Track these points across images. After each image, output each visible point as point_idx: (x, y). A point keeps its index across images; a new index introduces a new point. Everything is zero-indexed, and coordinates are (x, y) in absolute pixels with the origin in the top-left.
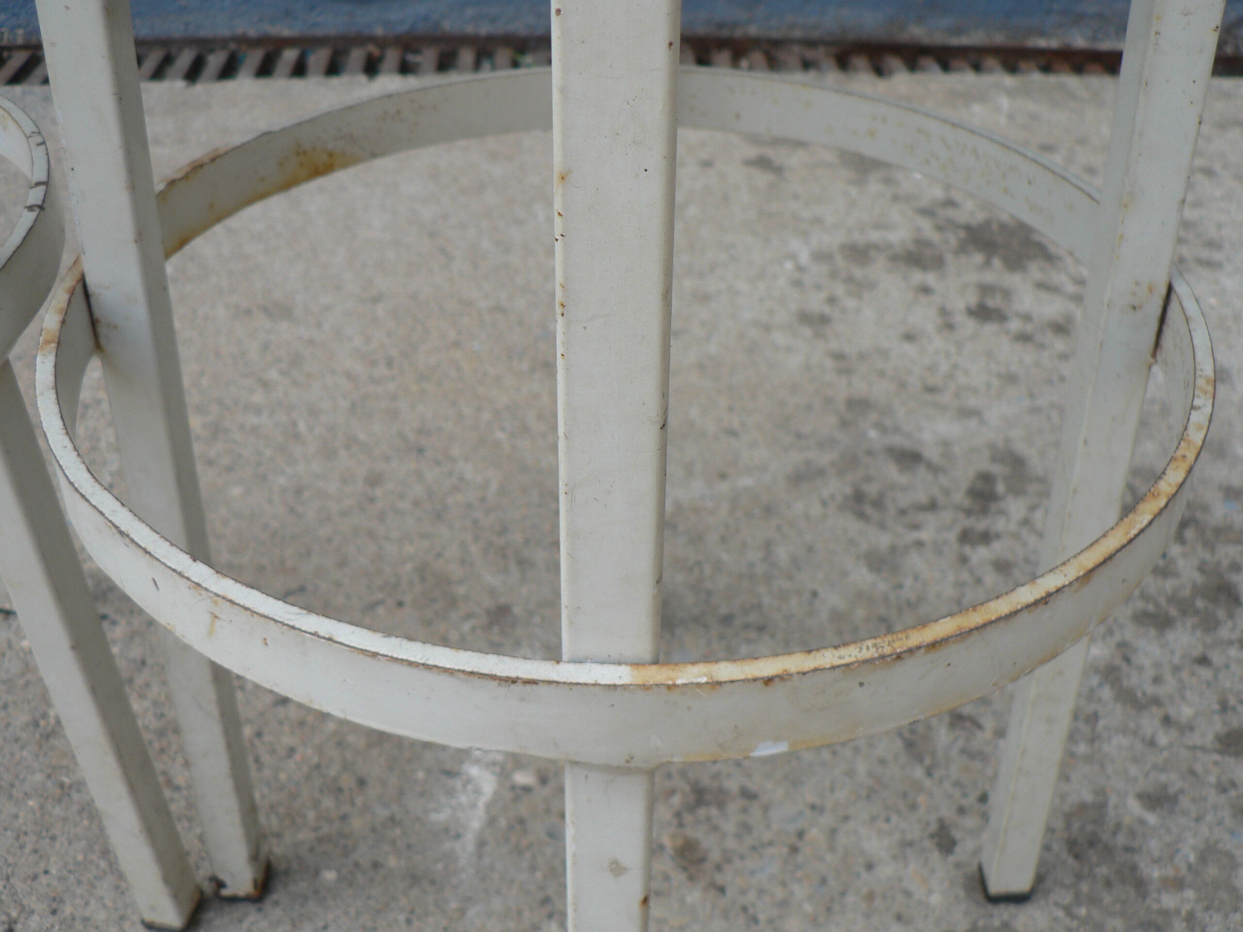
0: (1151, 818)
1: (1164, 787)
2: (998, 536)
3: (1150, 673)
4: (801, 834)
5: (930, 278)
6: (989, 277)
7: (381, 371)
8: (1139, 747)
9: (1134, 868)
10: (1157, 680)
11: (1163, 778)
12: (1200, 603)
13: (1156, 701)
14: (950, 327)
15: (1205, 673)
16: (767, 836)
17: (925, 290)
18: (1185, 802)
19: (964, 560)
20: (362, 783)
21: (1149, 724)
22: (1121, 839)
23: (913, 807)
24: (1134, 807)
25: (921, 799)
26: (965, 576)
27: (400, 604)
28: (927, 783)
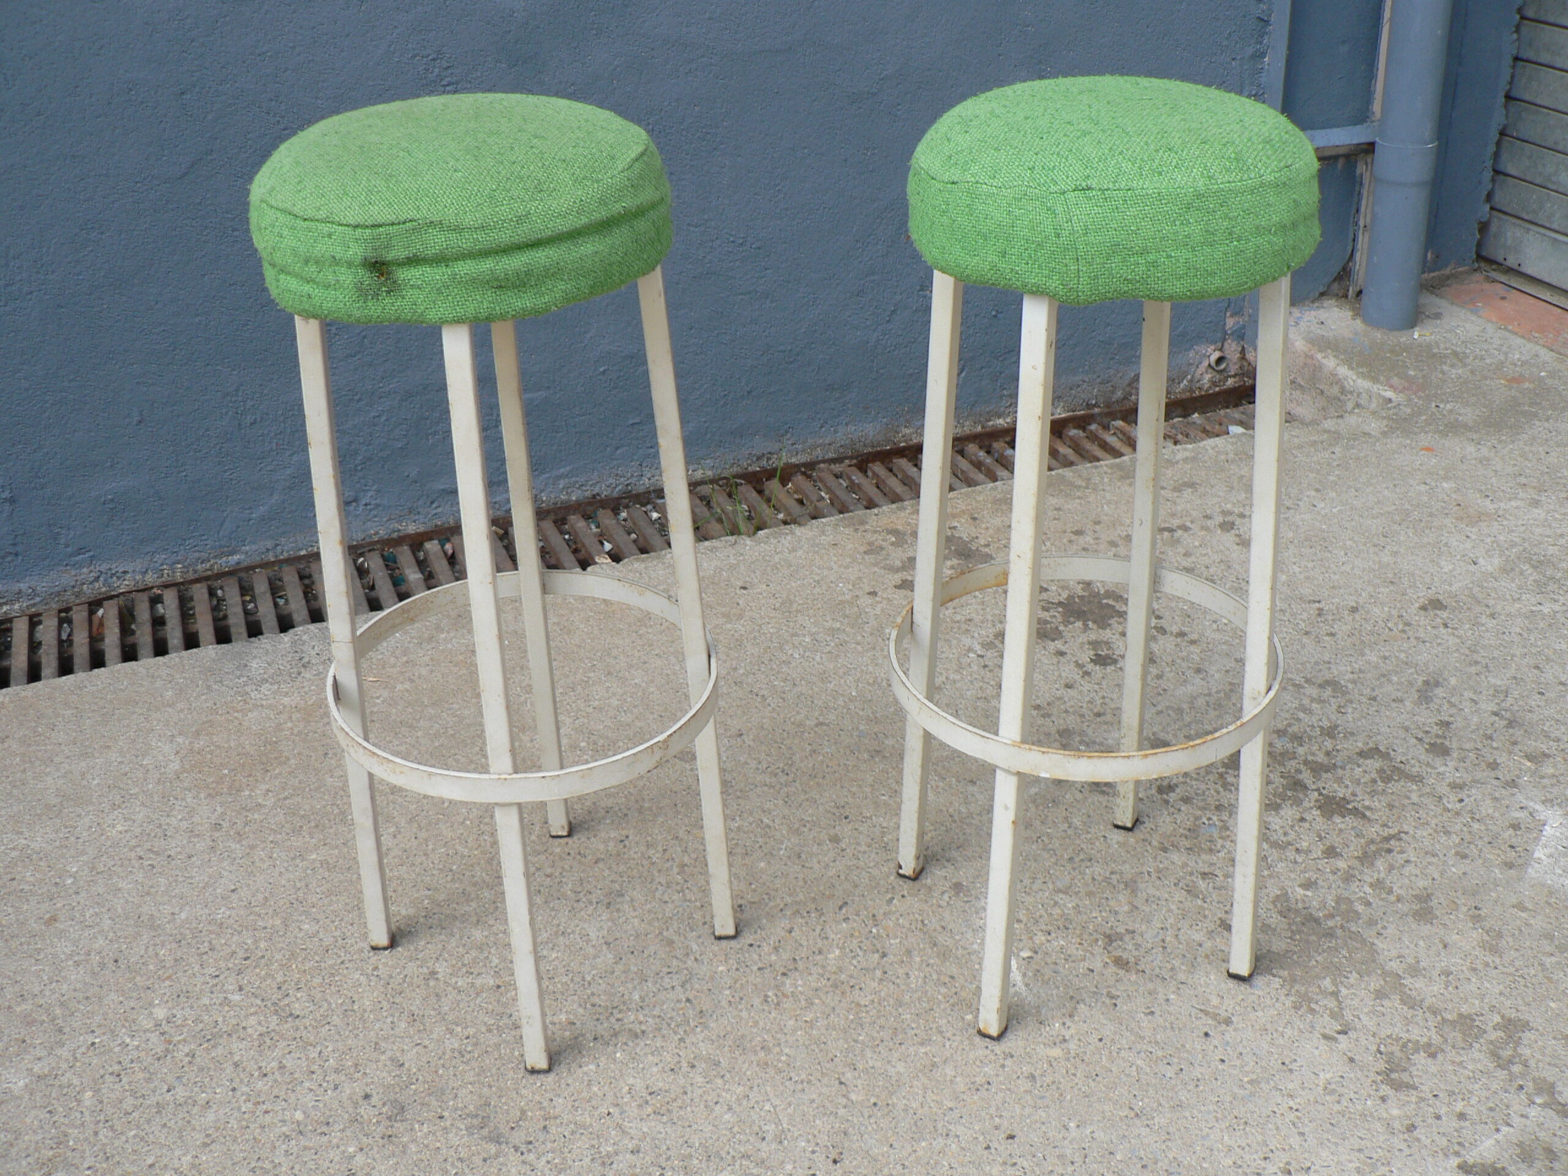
0: (1309, 893)
1: (1309, 879)
2: (1177, 785)
3: (1281, 831)
4: (1163, 941)
5: (1059, 645)
6: (1093, 636)
7: (783, 779)
8: (1291, 865)
9: (1311, 915)
10: (1285, 834)
11: (1307, 875)
12: (1289, 793)
13: (1289, 843)
14: (1087, 673)
15: (1306, 825)
16: (1149, 946)
17: (1062, 654)
18: (1320, 882)
19: (1167, 802)
20: (952, 977)
21: (1291, 854)
22: (1300, 905)
23: (1205, 917)
24: (1300, 891)
25: (1207, 912)
26: (1171, 810)
27: (903, 896)
28: (1206, 905)
